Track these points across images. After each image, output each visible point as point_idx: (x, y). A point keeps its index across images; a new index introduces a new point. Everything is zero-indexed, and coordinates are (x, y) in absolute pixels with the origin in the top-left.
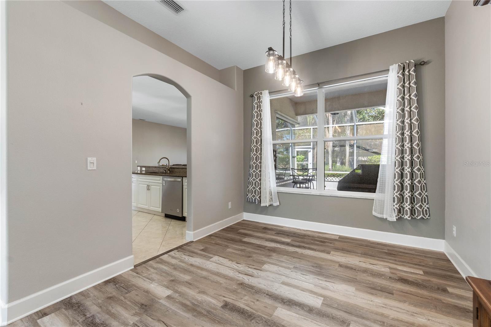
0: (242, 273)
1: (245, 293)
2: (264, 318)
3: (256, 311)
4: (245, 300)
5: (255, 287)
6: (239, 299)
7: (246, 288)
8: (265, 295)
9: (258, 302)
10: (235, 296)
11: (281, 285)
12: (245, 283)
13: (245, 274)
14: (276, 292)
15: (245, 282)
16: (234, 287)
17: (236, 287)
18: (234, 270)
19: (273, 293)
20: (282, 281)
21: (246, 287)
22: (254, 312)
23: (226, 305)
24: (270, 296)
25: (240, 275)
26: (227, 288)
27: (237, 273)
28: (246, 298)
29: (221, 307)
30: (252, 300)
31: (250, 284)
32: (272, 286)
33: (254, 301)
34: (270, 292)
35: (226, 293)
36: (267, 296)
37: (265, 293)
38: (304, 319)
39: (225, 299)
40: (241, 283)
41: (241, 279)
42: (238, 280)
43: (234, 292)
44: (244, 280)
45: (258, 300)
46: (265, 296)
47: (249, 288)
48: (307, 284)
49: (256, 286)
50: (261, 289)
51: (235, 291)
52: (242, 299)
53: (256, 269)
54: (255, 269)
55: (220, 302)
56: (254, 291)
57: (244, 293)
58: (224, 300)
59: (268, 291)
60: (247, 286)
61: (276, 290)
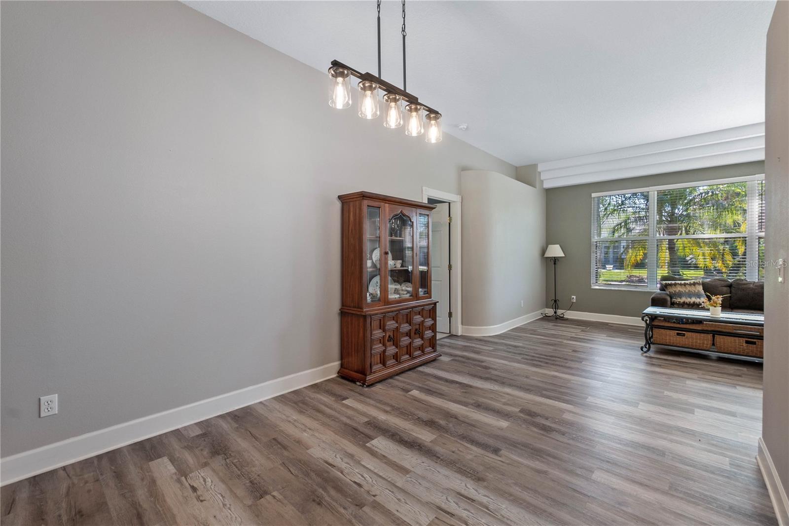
0: (481, 504)
1: (471, 463)
2: (448, 434)
3: (457, 441)
4: (471, 454)
5: (455, 471)
6: (479, 456)
7: (470, 471)
8: (441, 458)
9: (454, 450)
10: (486, 461)
11: (412, 469)
12: (473, 480)
13: (473, 501)
14: (424, 459)
15: (472, 482)
16: (491, 476)
17: (488, 474)
18: (500, 517)
19: (430, 459)
20: (407, 476)
21: (470, 473)
22: (459, 441)
23: (496, 451)
24: (435, 456)
25: (485, 500)
26: (503, 475)
27: (491, 507)
28: (469, 457)
29: (501, 450)
30: (461, 454)
31: (464, 478)
32: (427, 470)
33: (459, 452)
34: (433, 460)
35: (502, 467)
36: (439, 455)
37: (442, 460)
38: (405, 430)
39: (500, 459)
40: (480, 482)
41: (483, 491)
42: (486, 487)
43: (489, 468)
44: (476, 488)
45: (453, 452)
46: (442, 456)
47: (465, 470)
48: (368, 466)
49: (453, 472)
50: (446, 467)
51: (487, 468)
52: (476, 456)
53: (448, 513)
54: (452, 515)
55: (505, 456)
56: (457, 465)
57: (474, 464)
58: (500, 457)
59: (437, 462)
60: (469, 475)
61: (423, 463)
